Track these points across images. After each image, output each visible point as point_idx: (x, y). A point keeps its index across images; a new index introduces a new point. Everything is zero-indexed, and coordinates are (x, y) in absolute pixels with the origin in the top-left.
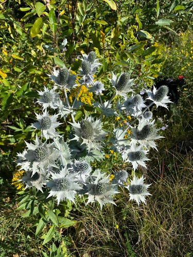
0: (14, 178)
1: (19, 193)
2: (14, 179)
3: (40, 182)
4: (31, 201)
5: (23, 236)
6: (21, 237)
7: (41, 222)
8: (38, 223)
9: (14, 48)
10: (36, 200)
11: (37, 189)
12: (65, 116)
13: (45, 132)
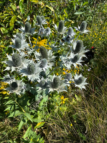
2: (2, 88)
9: (2, 42)
12: (30, 53)
13: (18, 50)
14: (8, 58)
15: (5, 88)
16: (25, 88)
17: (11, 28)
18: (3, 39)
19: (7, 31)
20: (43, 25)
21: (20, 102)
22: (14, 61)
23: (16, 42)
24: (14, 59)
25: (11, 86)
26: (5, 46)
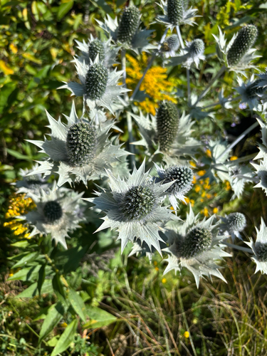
0: (10, 211)
1: (18, 244)
2: (11, 213)
3: (62, 228)
4: (39, 267)
5: (13, 338)
6: (9, 341)
7: (53, 312)
8: (46, 313)
9: (29, 44)
10: (50, 265)
11: (54, 240)
12: (118, 111)
13: (91, 103)
14: (50, 131)
15: (22, 215)
16: (82, 214)
17: (62, 11)
18: (34, 36)
19: (49, 17)
20: (182, 26)
21: (59, 260)
22: (74, 151)
23: (89, 75)
24: (74, 144)
25: (40, 210)
26: (36, 56)
